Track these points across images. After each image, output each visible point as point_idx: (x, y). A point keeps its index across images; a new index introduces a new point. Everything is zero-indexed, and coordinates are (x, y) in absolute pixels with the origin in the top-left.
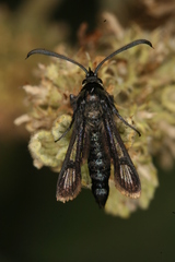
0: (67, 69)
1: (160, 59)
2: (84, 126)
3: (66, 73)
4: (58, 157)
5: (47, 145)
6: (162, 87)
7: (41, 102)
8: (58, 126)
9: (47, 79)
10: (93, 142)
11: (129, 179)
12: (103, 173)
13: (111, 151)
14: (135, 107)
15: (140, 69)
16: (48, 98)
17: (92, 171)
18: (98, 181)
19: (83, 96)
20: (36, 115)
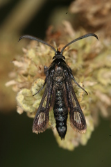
0: (41, 52)
1: (98, 51)
2: (52, 86)
3: (40, 54)
4: (34, 106)
5: (27, 98)
6: (98, 69)
7: (23, 72)
8: (35, 86)
9: (28, 58)
10: (58, 96)
11: (79, 121)
12: (63, 116)
13: (69, 103)
14: (83, 78)
15: (85, 56)
16: (28, 69)
17: (56, 115)
18: (60, 122)
19: (53, 67)
20: (20, 80)
